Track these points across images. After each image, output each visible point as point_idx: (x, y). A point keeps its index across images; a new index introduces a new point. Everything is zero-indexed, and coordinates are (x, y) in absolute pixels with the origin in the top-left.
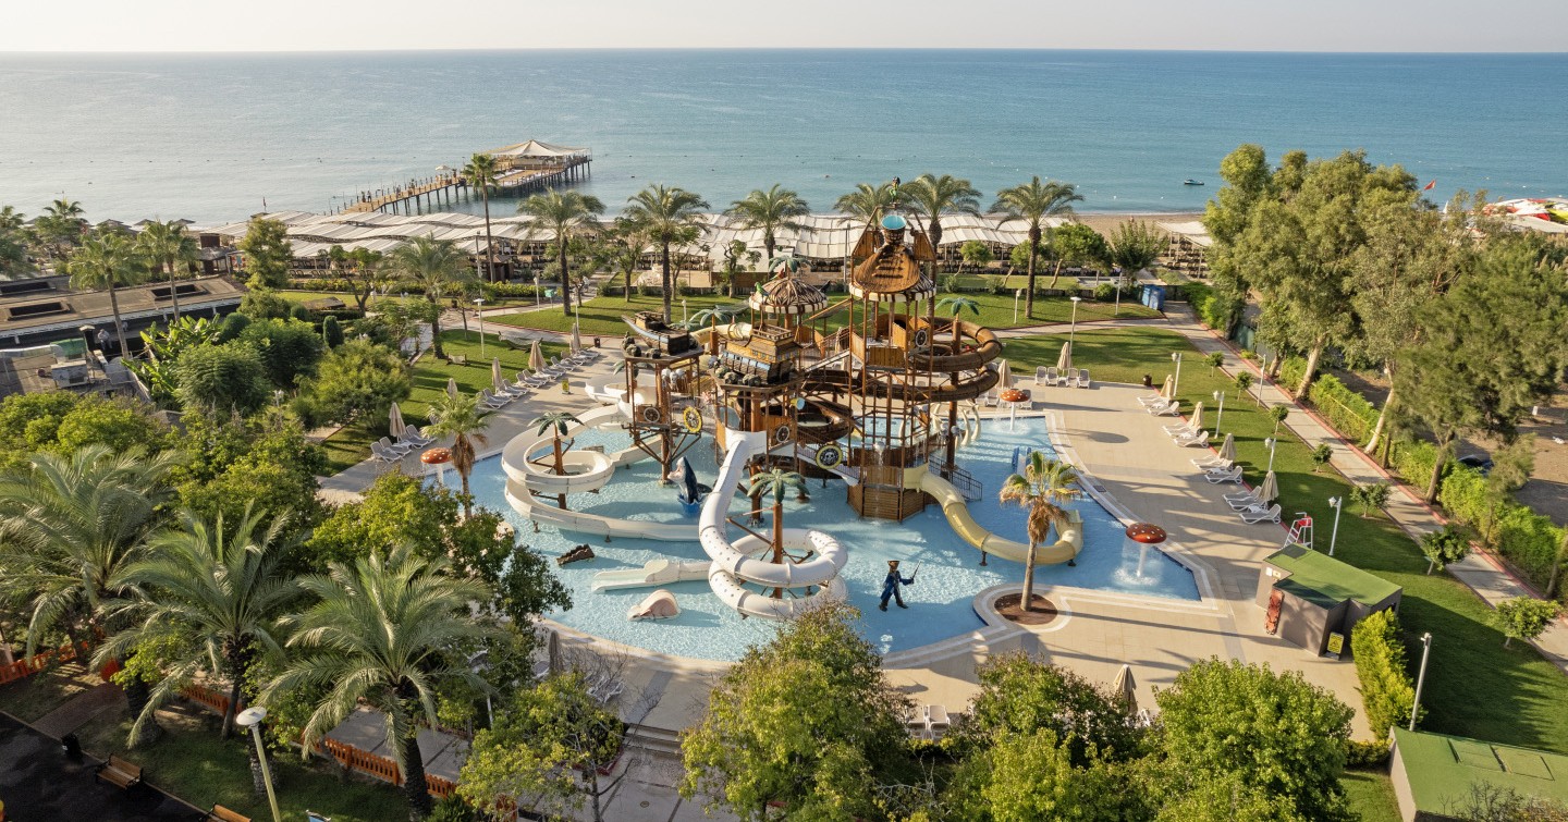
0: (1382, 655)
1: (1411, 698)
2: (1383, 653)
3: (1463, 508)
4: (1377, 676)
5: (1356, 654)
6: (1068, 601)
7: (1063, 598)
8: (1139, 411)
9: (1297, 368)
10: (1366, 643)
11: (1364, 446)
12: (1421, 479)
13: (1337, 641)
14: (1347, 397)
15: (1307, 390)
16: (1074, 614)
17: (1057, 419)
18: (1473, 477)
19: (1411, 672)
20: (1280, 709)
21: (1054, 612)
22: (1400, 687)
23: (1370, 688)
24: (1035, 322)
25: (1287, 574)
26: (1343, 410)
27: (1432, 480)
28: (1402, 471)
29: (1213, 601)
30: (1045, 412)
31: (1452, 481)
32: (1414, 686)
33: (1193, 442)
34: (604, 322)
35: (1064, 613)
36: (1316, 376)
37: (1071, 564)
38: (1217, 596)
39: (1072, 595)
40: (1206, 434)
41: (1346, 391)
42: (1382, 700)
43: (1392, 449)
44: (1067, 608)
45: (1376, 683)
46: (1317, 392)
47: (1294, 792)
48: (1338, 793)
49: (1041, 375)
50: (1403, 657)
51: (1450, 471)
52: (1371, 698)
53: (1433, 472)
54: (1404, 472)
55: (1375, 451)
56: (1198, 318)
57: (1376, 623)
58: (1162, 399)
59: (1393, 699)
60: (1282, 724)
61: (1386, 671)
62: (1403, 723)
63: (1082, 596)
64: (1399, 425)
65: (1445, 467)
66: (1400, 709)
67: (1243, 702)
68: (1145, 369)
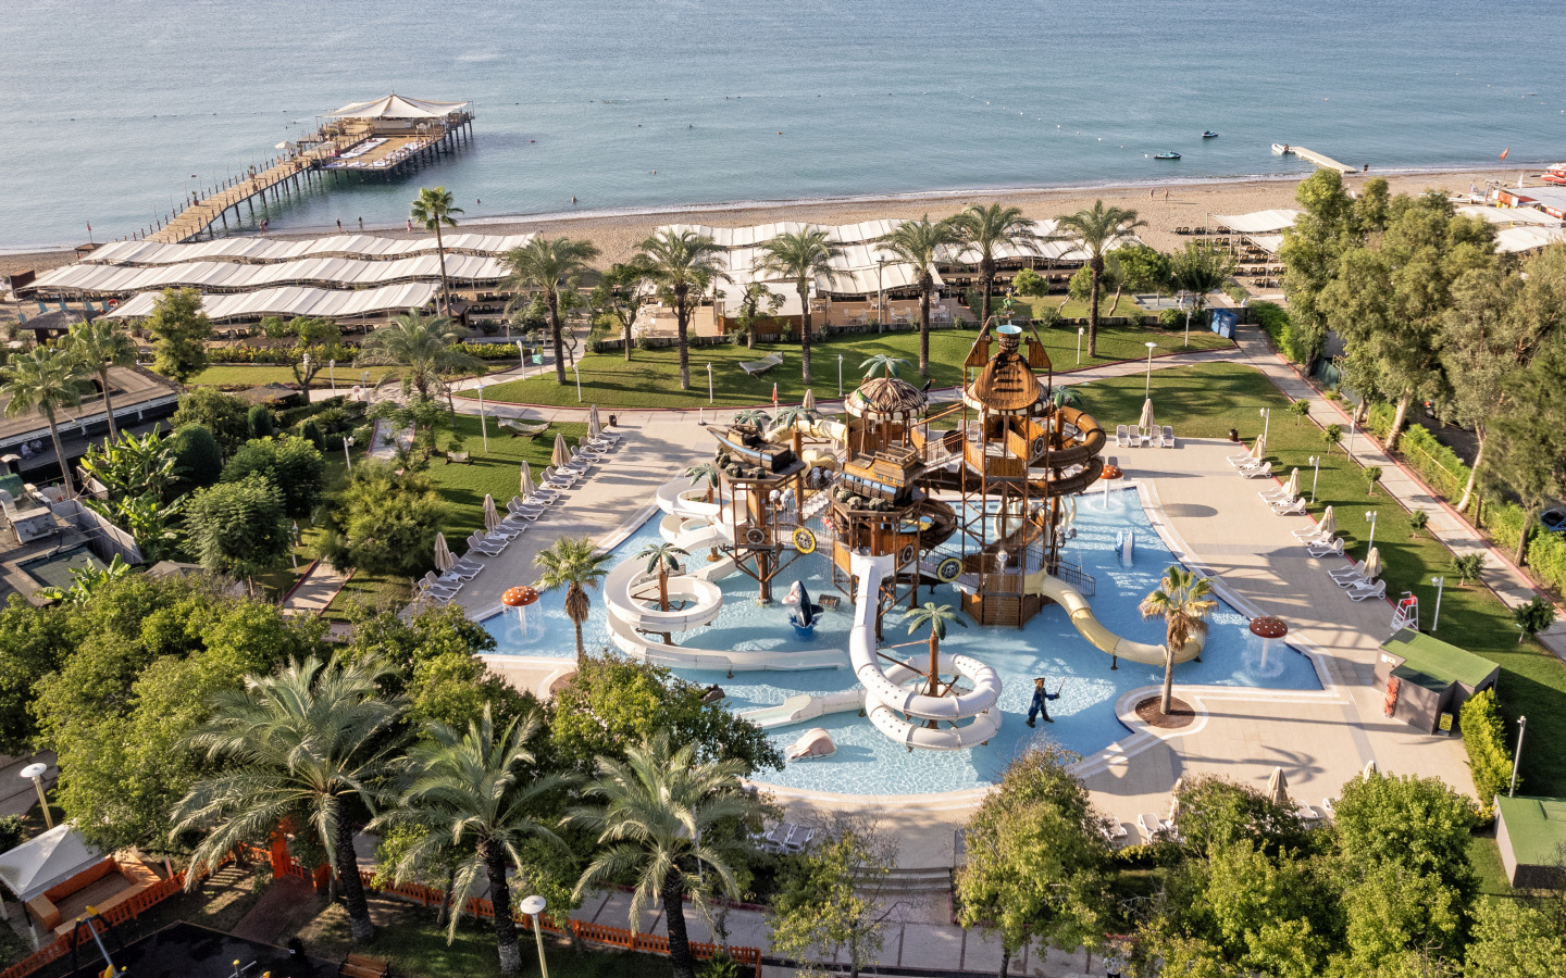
0: (1486, 733)
1: (1510, 769)
2: (1487, 730)
3: (1547, 571)
4: (1483, 752)
5: (1465, 733)
6: (1203, 701)
7: (1197, 698)
8: (1230, 474)
9: (1385, 415)
10: (1471, 723)
11: (1456, 504)
12: (1510, 540)
13: (1447, 720)
14: (1437, 451)
15: (1396, 440)
16: (1211, 714)
17: (1149, 489)
18: (1556, 540)
19: (1509, 744)
20: (1428, 812)
21: (1192, 714)
22: (1502, 761)
23: (1477, 763)
24: (1101, 362)
25: (1401, 661)
26: (1434, 465)
27: (1521, 542)
28: (1493, 531)
29: (1334, 687)
30: (1134, 482)
31: (1538, 544)
32: (1512, 758)
33: (1291, 510)
34: (609, 392)
35: (1201, 714)
36: (1405, 426)
37: (1197, 660)
38: (1337, 683)
39: (1205, 694)
40: (1302, 501)
41: (1437, 445)
42: (1488, 773)
43: (1483, 508)
44: (1203, 709)
45: (1483, 759)
46: (1407, 444)
47: (1439, 869)
48: (1465, 863)
49: (1122, 436)
50: (1503, 732)
51: (1535, 535)
52: (1479, 771)
53: (1521, 534)
54: (1494, 533)
55: (1466, 510)
56: (1274, 348)
57: (1478, 705)
58: (1251, 458)
59: (1496, 772)
60: (1431, 821)
61: (1490, 747)
62: (1504, 791)
63: (1213, 694)
64: (1489, 487)
65: (1532, 529)
66: (1502, 780)
67: (1399, 807)
68: (1226, 420)
